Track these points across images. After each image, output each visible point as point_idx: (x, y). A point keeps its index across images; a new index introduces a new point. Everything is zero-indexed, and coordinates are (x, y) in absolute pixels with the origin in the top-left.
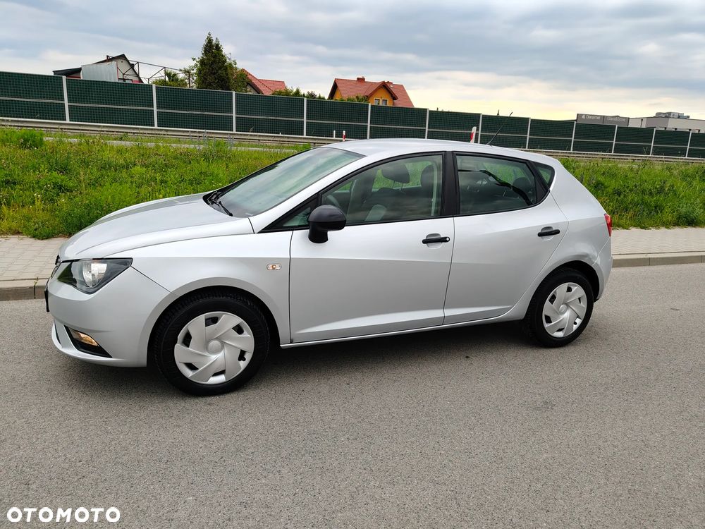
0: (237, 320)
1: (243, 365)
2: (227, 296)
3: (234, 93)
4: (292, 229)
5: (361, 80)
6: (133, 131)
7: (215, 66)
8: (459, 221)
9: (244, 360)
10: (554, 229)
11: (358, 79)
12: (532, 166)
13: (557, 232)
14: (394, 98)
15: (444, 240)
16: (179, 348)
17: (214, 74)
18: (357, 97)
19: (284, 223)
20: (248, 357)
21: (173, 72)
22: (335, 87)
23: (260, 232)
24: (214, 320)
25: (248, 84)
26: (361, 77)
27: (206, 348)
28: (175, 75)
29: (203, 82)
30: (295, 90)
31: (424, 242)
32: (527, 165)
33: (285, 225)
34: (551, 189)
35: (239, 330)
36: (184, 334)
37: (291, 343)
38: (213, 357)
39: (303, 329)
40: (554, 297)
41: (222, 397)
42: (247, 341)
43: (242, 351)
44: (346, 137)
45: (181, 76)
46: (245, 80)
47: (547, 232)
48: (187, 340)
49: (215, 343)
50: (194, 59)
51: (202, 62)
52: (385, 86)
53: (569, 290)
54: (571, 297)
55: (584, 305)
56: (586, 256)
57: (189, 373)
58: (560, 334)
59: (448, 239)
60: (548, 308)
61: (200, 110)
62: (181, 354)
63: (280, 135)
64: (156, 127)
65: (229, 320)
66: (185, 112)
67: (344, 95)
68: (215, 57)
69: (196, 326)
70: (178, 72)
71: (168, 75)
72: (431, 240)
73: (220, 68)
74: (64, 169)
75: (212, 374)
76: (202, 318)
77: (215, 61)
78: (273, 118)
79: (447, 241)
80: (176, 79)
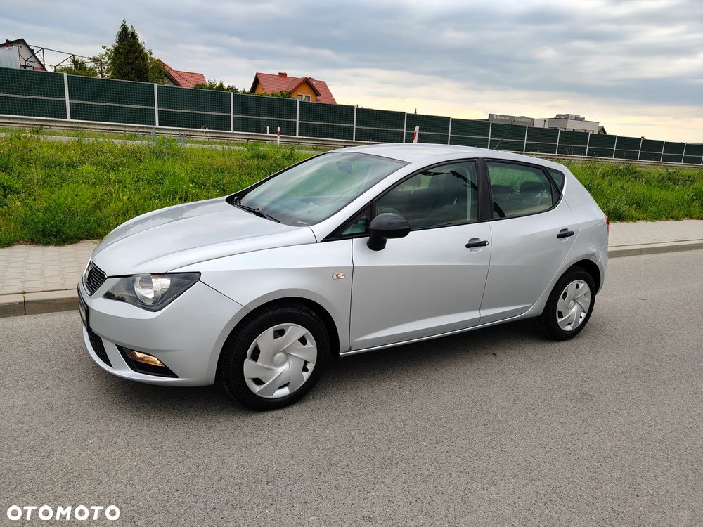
0: (302, 331)
1: (306, 375)
2: (294, 307)
3: (155, 85)
4: (351, 236)
5: (283, 75)
6: (49, 124)
7: (131, 55)
8: (494, 225)
9: (307, 371)
10: (569, 230)
11: (280, 74)
12: (548, 172)
13: (572, 234)
14: (317, 94)
15: (484, 244)
16: (248, 363)
17: (131, 63)
18: (281, 93)
19: (343, 231)
20: (311, 367)
21: (81, 59)
22: (256, 82)
23: (323, 241)
24: (281, 333)
25: (165, 75)
26: (282, 72)
27: (271, 361)
28: (82, 63)
29: (118, 72)
30: (218, 84)
31: (468, 246)
32: (543, 171)
33: (343, 234)
34: (563, 193)
35: (303, 341)
36: (253, 348)
37: (349, 351)
38: (280, 370)
39: (359, 337)
40: (565, 294)
42: (310, 351)
43: (305, 361)
44: (280, 133)
45: (90, 64)
46: (161, 71)
47: (564, 234)
48: (255, 356)
49: (279, 356)
50: (104, 47)
51: (117, 50)
52: (307, 82)
53: (577, 286)
54: (579, 293)
56: (593, 255)
57: (256, 389)
58: (569, 328)
59: (487, 243)
61: (119, 103)
62: (250, 369)
64: (70, 119)
65: (295, 331)
66: (102, 104)
67: (266, 90)
68: (131, 46)
69: (265, 339)
70: (86, 60)
71: (75, 62)
72: (474, 244)
73: (137, 58)
75: (278, 386)
76: (270, 331)
77: (130, 51)
78: (199, 112)
79: (486, 245)
80: (85, 68)
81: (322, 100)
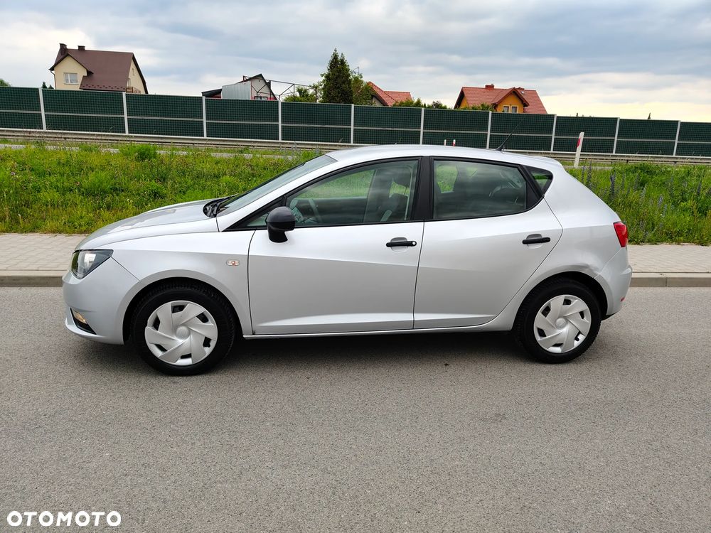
0: (201, 309)
1: (208, 350)
2: (191, 287)
3: (353, 105)
4: (256, 228)
5: (490, 87)
7: (339, 80)
8: (430, 225)
9: (209, 346)
10: (543, 237)
11: (487, 86)
12: (524, 171)
13: (547, 240)
14: (525, 104)
15: (410, 244)
16: (149, 329)
17: (338, 88)
18: (482, 105)
19: (249, 223)
20: (213, 344)
21: (304, 88)
22: (462, 96)
23: (225, 231)
24: (181, 308)
25: (373, 96)
26: (490, 84)
27: (174, 332)
28: (305, 91)
29: (327, 96)
30: (416, 101)
31: (388, 245)
32: (519, 170)
33: (249, 225)
34: (546, 195)
35: (203, 318)
36: (153, 319)
37: (253, 334)
38: (180, 341)
39: (262, 322)
40: (547, 310)
41: (189, 378)
42: (210, 329)
43: (206, 338)
45: (311, 91)
46: (371, 92)
47: (535, 240)
48: (156, 324)
49: (182, 329)
50: (322, 75)
51: (328, 77)
52: (515, 93)
53: (567, 302)
54: (570, 310)
55: (588, 320)
56: (586, 267)
57: (158, 353)
58: (558, 350)
59: (414, 243)
60: (540, 321)
61: (321, 123)
62: (151, 336)
64: (280, 141)
65: (194, 309)
66: (306, 125)
67: (471, 103)
68: (340, 72)
69: (164, 311)
70: (308, 88)
71: (300, 91)
72: (395, 244)
73: (344, 82)
74: (163, 179)
75: (180, 356)
76: (168, 306)
77: (339, 76)
78: (390, 129)
79: (413, 245)
80: (307, 95)
81: (531, 110)
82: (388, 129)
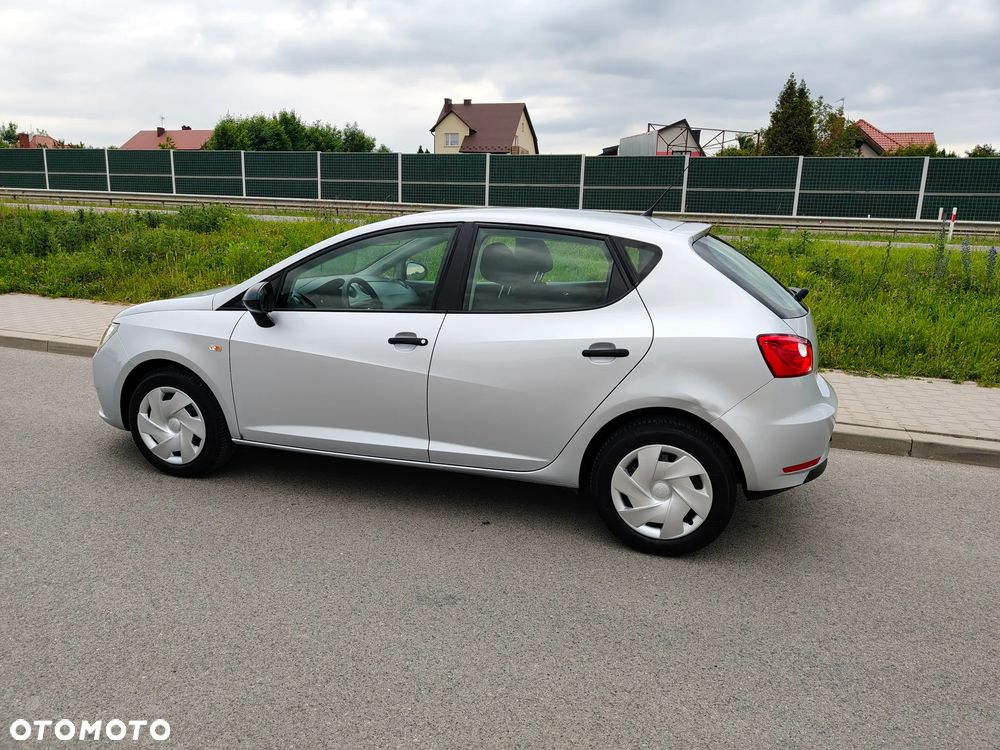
17: (790, 132)
61: (747, 186)
63: (869, 218)
64: (681, 212)
71: (742, 141)
78: (863, 192)
82: (859, 192)
